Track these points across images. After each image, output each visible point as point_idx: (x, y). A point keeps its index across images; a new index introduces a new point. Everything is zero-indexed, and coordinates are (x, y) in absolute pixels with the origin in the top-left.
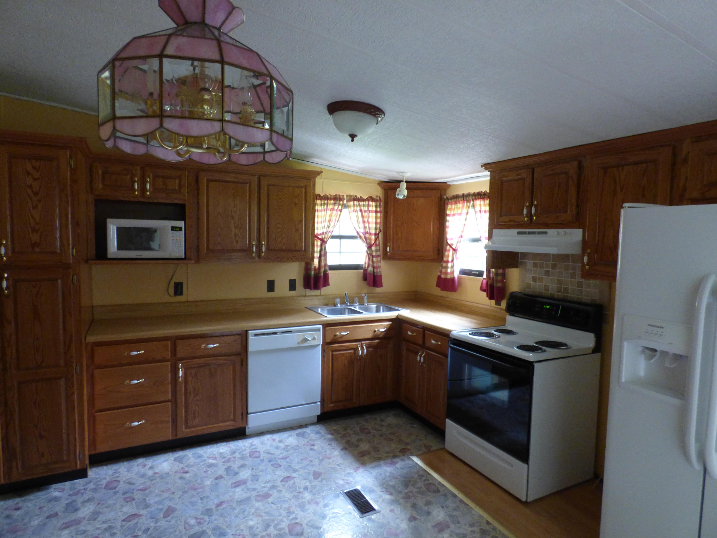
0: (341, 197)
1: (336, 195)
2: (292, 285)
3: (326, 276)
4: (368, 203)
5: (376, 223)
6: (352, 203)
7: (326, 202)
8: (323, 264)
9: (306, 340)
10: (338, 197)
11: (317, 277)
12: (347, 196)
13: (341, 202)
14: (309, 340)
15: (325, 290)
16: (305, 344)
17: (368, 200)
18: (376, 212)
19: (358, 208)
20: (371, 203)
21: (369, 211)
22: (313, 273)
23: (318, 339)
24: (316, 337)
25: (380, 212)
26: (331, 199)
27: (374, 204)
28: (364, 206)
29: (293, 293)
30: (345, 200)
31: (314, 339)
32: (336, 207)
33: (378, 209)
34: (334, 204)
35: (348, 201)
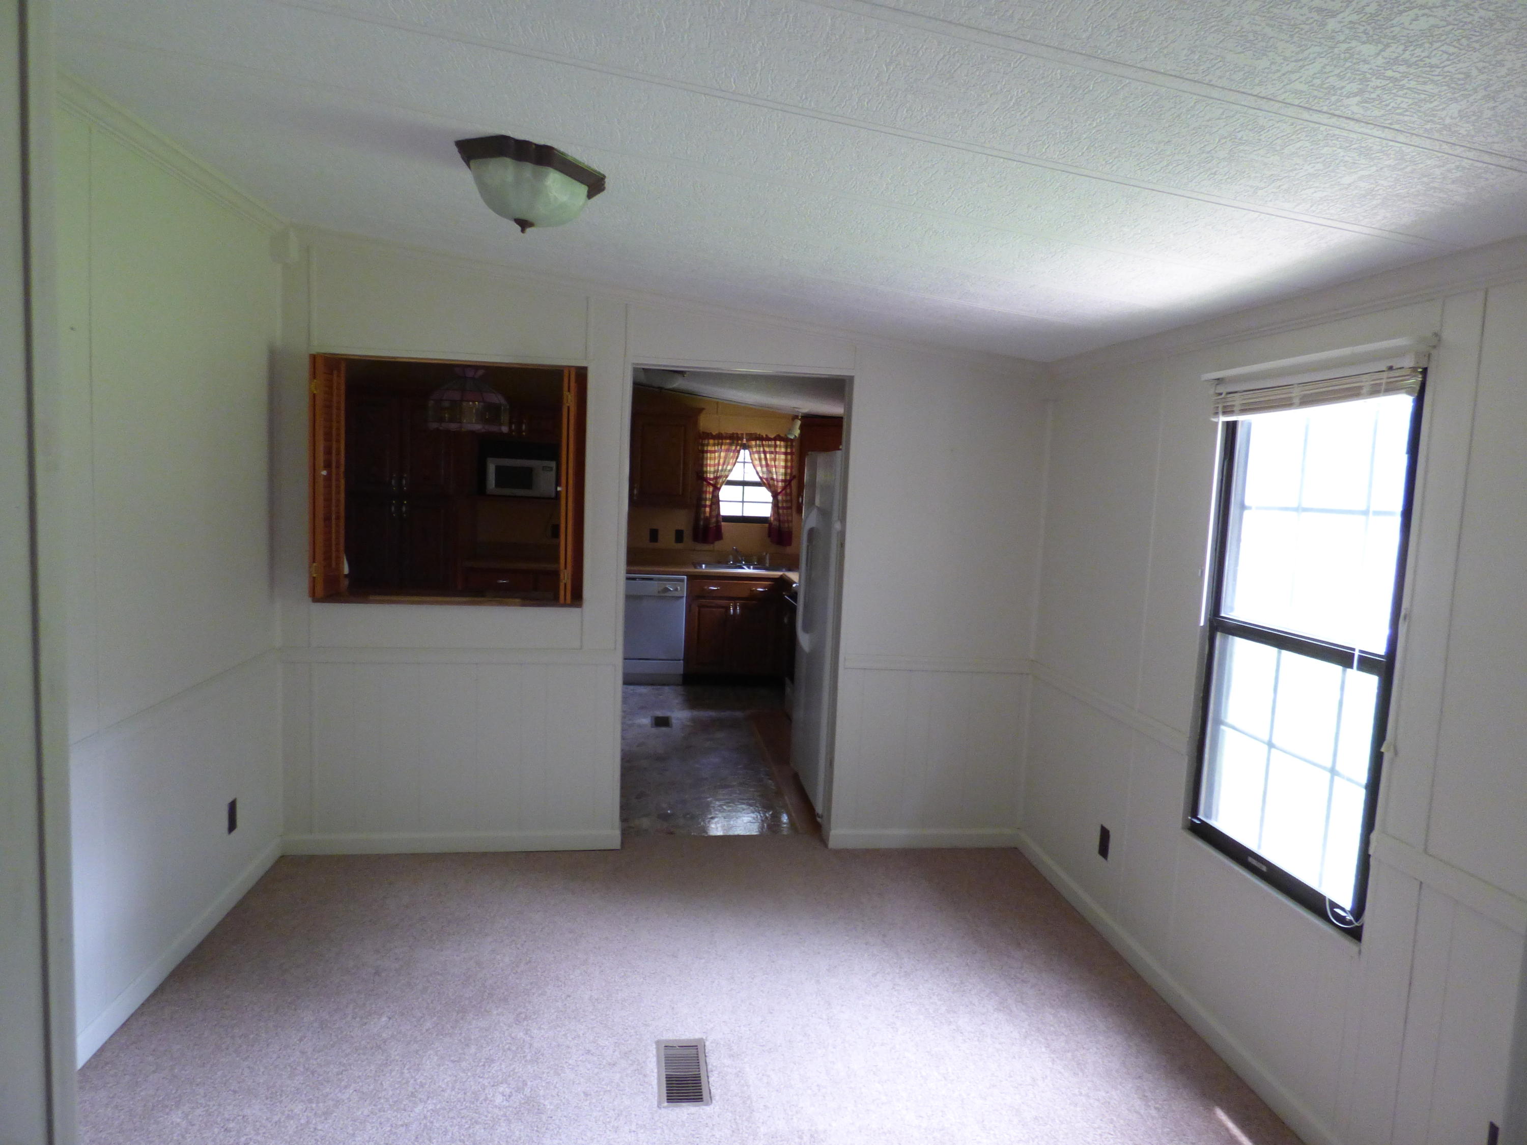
0: (740, 436)
1: (733, 434)
2: (679, 536)
3: (718, 529)
4: (775, 443)
5: (786, 467)
6: (753, 443)
7: (720, 441)
8: (714, 513)
9: (667, 590)
10: (735, 435)
11: (706, 528)
12: (747, 434)
13: (740, 442)
14: (670, 590)
15: (718, 545)
16: (667, 594)
17: (775, 439)
18: (786, 454)
19: (762, 449)
20: (778, 443)
21: (776, 453)
22: (702, 523)
23: (681, 590)
24: (679, 588)
25: (792, 454)
26: (726, 438)
27: (782, 443)
28: (769, 446)
29: (680, 546)
30: (745, 440)
31: (676, 590)
32: (734, 448)
33: (789, 450)
34: (731, 444)
35: (747, 440)
